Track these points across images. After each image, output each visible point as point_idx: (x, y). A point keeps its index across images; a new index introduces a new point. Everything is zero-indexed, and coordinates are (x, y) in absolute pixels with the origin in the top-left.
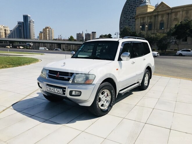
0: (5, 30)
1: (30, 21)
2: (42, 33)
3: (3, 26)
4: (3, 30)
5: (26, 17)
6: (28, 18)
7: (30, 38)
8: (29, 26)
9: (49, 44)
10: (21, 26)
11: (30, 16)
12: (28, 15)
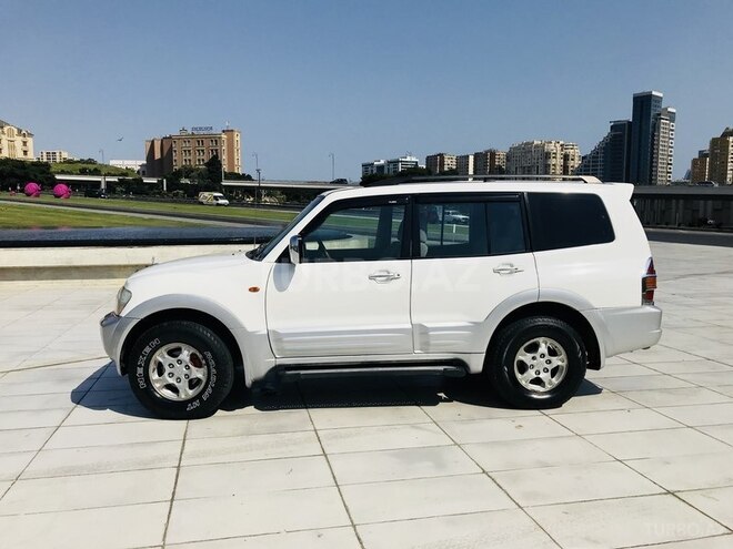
0: (566, 158)
1: (659, 115)
2: (706, 156)
3: (561, 142)
4: (558, 156)
5: (642, 102)
6: (653, 103)
7: (651, 180)
8: (653, 135)
9: (710, 202)
10: (620, 136)
11: (661, 95)
12: (654, 93)
